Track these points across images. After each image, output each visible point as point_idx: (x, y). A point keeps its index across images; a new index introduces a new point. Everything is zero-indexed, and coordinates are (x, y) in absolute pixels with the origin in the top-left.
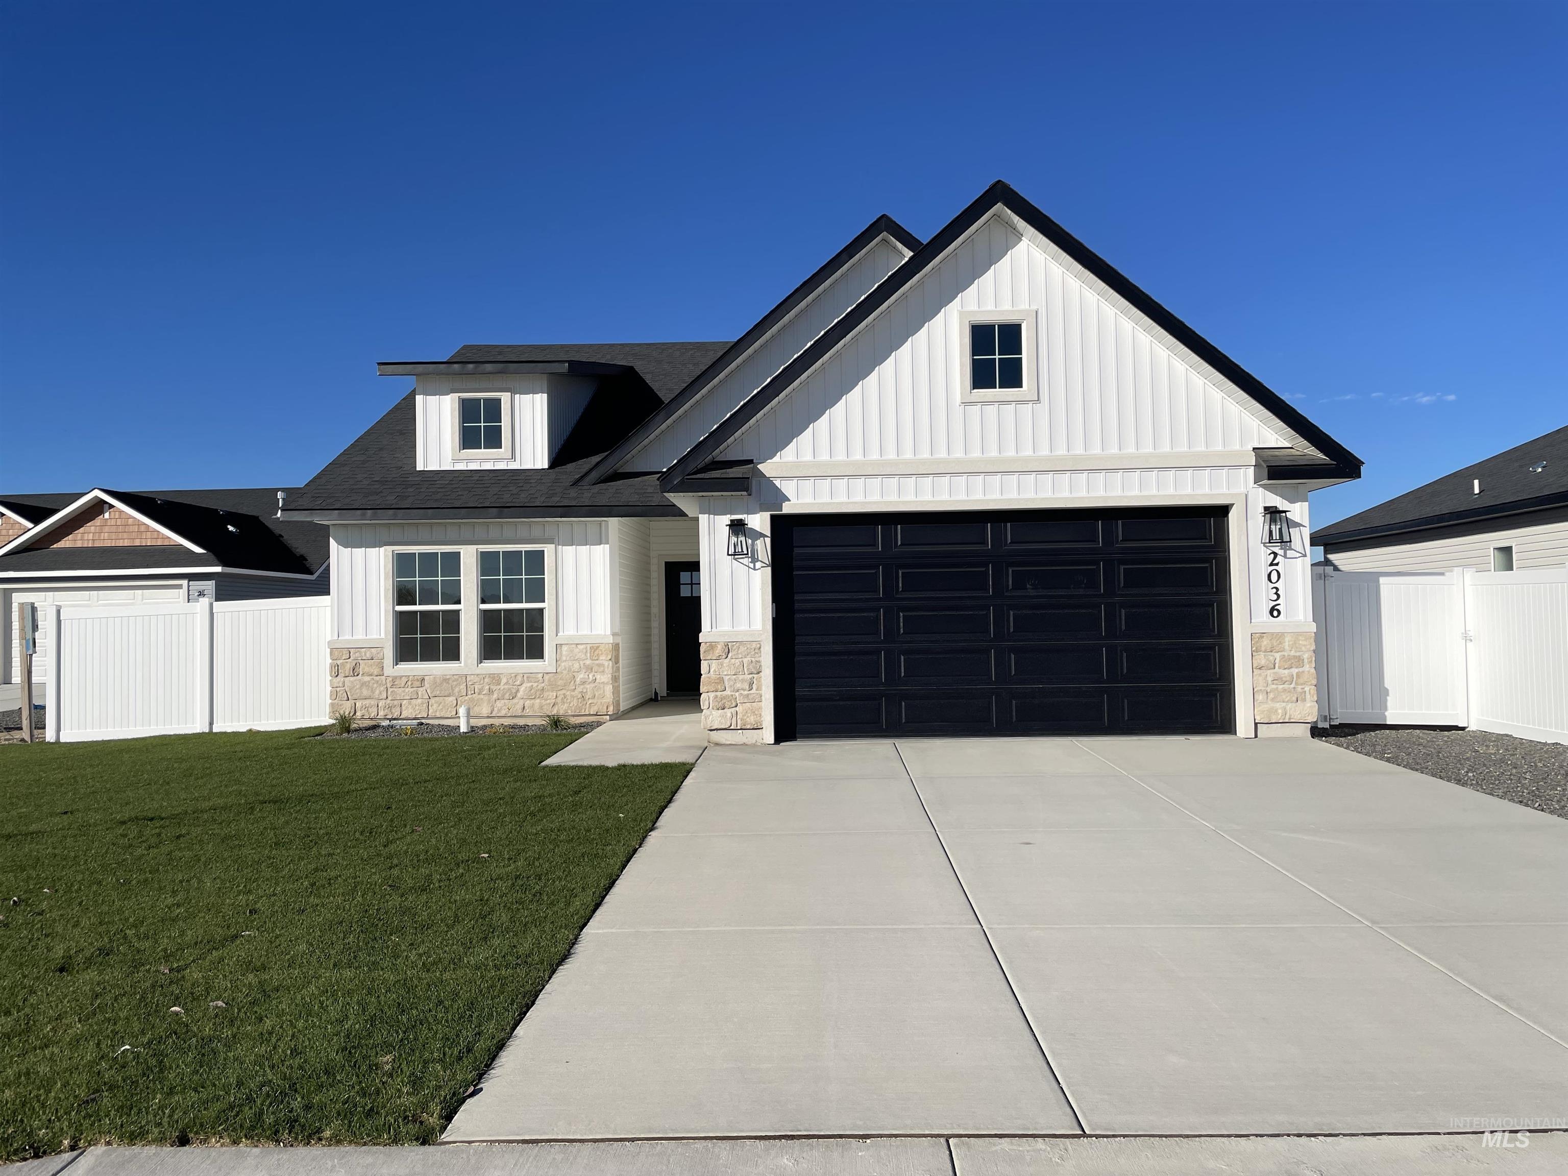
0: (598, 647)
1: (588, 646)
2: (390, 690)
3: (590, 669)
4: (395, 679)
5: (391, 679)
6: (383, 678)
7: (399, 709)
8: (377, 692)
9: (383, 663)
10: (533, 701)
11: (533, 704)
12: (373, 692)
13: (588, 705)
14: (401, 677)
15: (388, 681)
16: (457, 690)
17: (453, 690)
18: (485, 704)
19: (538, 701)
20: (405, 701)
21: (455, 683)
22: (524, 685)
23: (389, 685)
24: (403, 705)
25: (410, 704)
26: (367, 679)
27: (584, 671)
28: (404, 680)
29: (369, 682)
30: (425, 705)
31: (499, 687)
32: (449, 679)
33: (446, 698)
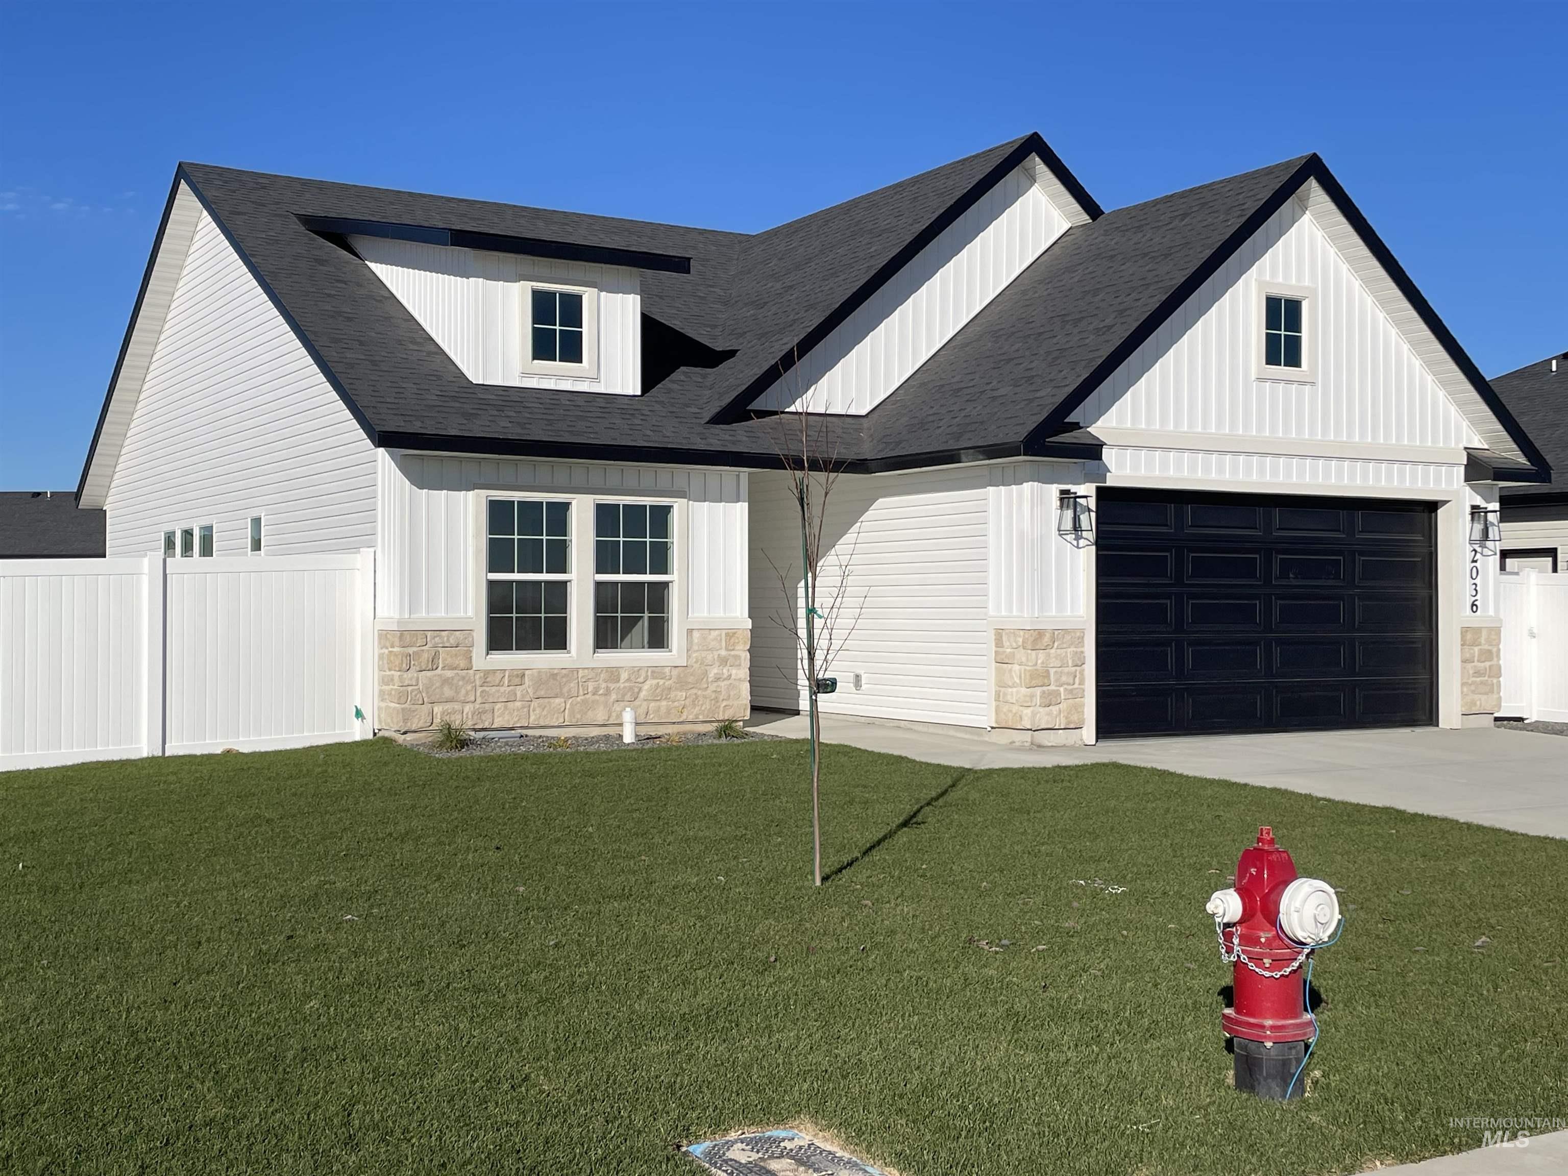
0: (735, 633)
1: (724, 632)
2: (479, 690)
3: (724, 661)
4: (487, 673)
5: (482, 674)
6: (471, 672)
7: (490, 715)
8: (463, 692)
9: (471, 651)
10: (658, 703)
11: (659, 708)
12: (457, 692)
13: (721, 709)
14: (494, 671)
15: (477, 677)
16: (565, 690)
17: (561, 689)
18: (602, 708)
19: (664, 703)
20: (498, 706)
21: (564, 680)
22: (648, 682)
23: (478, 683)
24: (496, 710)
25: (506, 707)
26: (449, 674)
27: (717, 664)
28: (499, 675)
29: (453, 678)
30: (525, 710)
31: (618, 685)
32: (556, 674)
33: (552, 700)
